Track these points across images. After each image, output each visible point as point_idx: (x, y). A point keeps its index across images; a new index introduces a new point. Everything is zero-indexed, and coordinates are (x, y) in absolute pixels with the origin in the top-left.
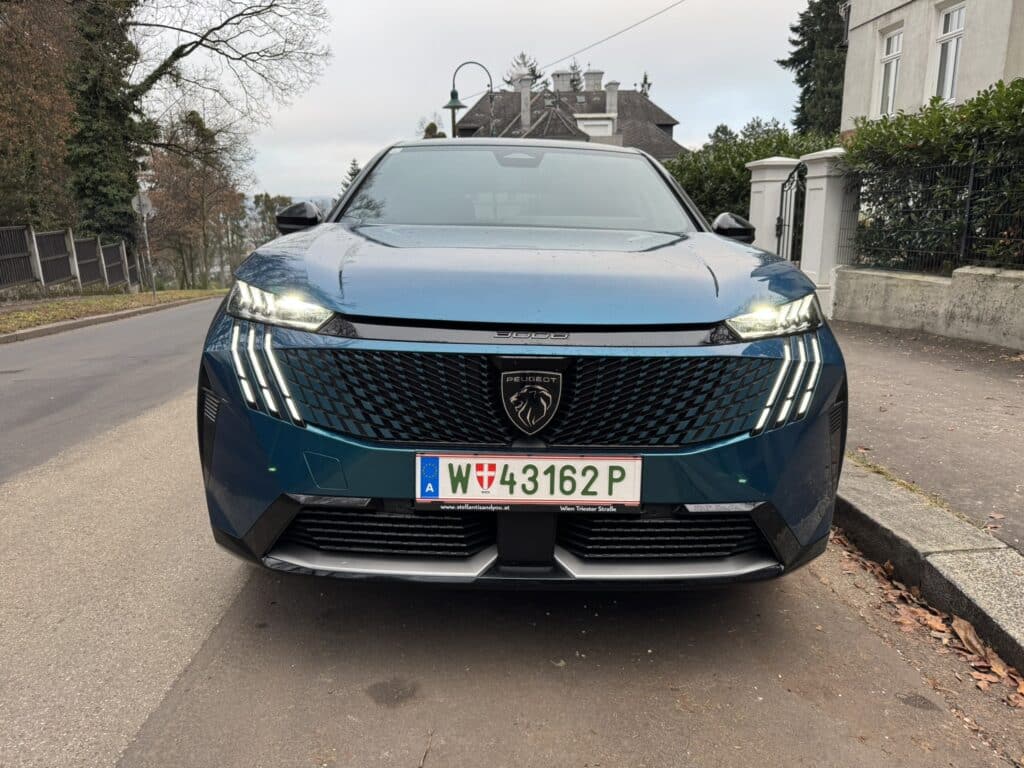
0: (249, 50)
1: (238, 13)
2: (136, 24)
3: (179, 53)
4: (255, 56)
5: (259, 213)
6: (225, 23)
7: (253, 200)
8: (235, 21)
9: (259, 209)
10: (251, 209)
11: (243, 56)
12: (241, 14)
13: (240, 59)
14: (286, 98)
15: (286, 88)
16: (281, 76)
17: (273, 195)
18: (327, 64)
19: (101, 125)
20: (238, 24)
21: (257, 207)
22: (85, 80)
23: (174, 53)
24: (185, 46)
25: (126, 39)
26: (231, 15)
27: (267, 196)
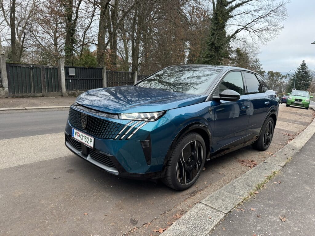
0: (257, 29)
1: (257, 18)
2: (227, 25)
3: (237, 32)
4: (258, 31)
5: (268, 77)
6: (253, 21)
7: (267, 73)
8: (256, 20)
9: (269, 76)
10: (266, 76)
11: (255, 31)
12: (258, 18)
13: (253, 32)
14: (265, 43)
15: (266, 39)
16: (266, 35)
17: (274, 72)
18: (281, 31)
19: (212, 53)
20: (256, 21)
21: (268, 75)
22: (211, 41)
23: (235, 32)
24: (239, 30)
25: (224, 29)
26: (254, 19)
27: (272, 72)
